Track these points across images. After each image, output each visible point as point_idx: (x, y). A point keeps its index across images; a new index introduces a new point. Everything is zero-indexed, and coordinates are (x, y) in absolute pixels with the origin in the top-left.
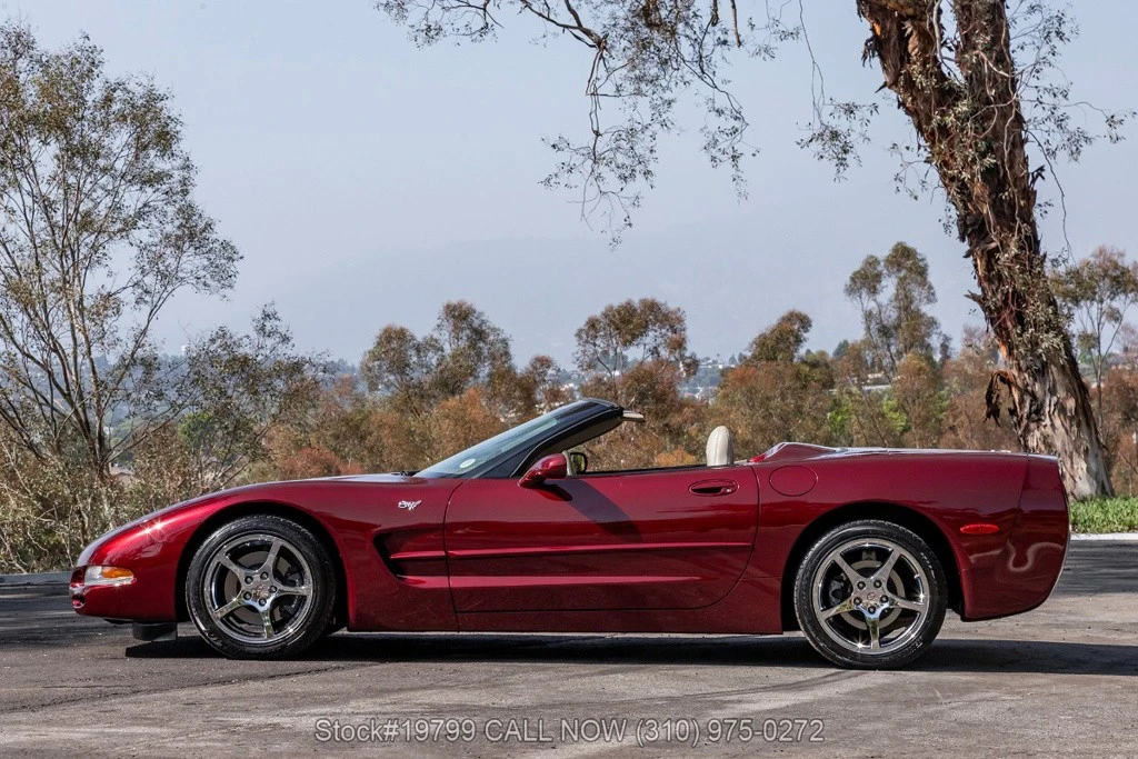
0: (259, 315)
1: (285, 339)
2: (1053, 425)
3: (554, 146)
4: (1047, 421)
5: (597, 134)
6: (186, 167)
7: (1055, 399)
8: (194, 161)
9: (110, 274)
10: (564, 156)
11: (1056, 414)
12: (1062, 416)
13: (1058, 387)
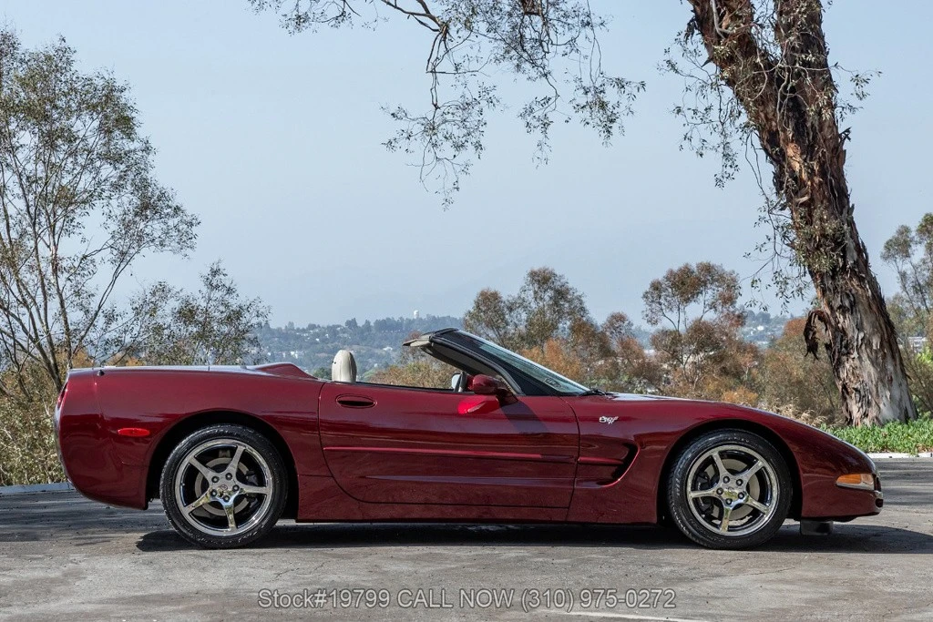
0: (208, 271)
1: (230, 291)
2: (860, 358)
3: (393, 114)
4: (855, 355)
5: (436, 107)
6: (147, 149)
7: (861, 335)
8: (153, 144)
9: (84, 240)
10: (403, 124)
11: (863, 347)
12: (868, 350)
13: (865, 323)
